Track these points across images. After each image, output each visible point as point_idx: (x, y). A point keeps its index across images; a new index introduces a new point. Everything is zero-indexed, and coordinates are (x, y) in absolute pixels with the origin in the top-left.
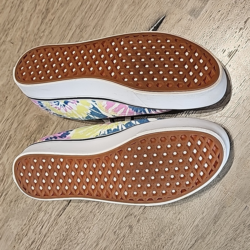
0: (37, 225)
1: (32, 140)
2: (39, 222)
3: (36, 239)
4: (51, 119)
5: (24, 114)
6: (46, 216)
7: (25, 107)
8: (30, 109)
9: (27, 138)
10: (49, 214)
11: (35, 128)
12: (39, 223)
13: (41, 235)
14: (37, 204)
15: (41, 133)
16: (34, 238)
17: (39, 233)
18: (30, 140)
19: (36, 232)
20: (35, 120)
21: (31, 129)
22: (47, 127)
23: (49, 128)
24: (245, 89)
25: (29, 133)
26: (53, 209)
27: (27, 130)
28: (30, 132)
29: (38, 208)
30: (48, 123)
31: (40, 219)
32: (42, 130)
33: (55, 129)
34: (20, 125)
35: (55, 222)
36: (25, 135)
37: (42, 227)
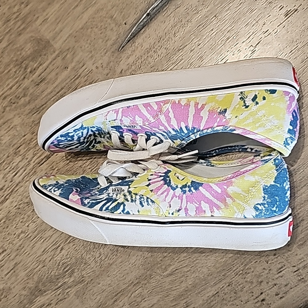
0: (10, 170)
1: (22, 68)
2: (12, 167)
3: (6, 186)
4: (53, 46)
5: (19, 33)
6: (23, 161)
7: (21, 25)
8: (28, 28)
9: (17, 64)
10: (28, 160)
11: (29, 52)
12: (13, 169)
13: (12, 182)
14: (14, 145)
15: (36, 61)
16: (3, 185)
17: (10, 180)
18: (20, 67)
19: (7, 178)
20: (30, 43)
21: (24, 53)
22: (45, 55)
23: (47, 56)
24: (294, 57)
26: (35, 155)
27: (19, 53)
28: (21, 56)
29: (14, 151)
30: (47, 50)
31: (14, 164)
32: (38, 57)
33: (54, 59)
34: (11, 46)
35: (33, 171)
36: (15, 59)
37: (16, 174)
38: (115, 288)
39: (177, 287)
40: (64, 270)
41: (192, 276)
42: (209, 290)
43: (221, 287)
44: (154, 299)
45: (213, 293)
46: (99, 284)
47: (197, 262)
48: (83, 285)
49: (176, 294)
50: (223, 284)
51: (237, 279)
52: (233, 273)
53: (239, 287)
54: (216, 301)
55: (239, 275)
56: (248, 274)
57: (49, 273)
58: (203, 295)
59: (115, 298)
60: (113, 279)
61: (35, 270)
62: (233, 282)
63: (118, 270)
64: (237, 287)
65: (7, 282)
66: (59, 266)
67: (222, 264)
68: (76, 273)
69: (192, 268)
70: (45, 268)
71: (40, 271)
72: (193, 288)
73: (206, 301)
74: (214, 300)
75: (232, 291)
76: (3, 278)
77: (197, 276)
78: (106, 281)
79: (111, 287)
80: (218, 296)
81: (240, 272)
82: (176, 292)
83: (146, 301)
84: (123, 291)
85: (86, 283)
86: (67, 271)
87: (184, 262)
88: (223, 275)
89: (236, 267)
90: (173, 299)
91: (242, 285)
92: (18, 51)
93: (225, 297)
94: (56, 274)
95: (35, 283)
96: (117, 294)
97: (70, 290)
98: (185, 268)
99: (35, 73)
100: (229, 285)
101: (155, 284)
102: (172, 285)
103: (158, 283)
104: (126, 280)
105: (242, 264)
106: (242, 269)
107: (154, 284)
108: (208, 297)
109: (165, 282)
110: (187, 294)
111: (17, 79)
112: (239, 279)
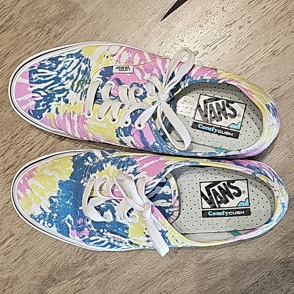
0: (23, 145)
1: (44, 31)
2: (27, 142)
3: (17, 163)
4: (83, 9)
6: (40, 136)
9: (38, 26)
11: (54, 15)
13: (26, 159)
15: (61, 25)
16: (14, 161)
17: (24, 156)
18: (42, 30)
19: (19, 153)
20: (56, 5)
21: (48, 15)
22: (73, 19)
23: (76, 21)
25: (43, 19)
27: (41, 14)
30: (76, 14)
31: (29, 139)
32: (65, 21)
33: (84, 25)
34: (31, 5)
35: (52, 147)
36: (35, 21)
37: (31, 150)
38: (143, 277)
39: (214, 276)
40: (83, 257)
41: (230, 265)
42: (248, 280)
43: (262, 275)
44: (187, 289)
45: (252, 282)
46: (125, 273)
47: (236, 250)
48: (105, 273)
49: (211, 284)
50: (263, 273)
51: (278, 268)
52: (275, 262)
53: (280, 276)
54: (255, 291)
55: (281, 264)
56: (290, 262)
57: (66, 261)
58: (241, 284)
59: (143, 288)
60: (141, 268)
61: (50, 258)
62: (274, 271)
63: (147, 258)
64: (278, 277)
65: (13, 270)
66: (78, 252)
67: (264, 252)
68: (97, 261)
69: (230, 256)
70: (61, 255)
71: (55, 259)
72: (231, 277)
73: (244, 291)
74: (253, 289)
75: (272, 280)
76: (8, 266)
77: (236, 265)
78: (132, 270)
79: (139, 276)
80: (258, 285)
81: (282, 260)
82: (211, 282)
83: (177, 291)
84: (152, 280)
85: (109, 271)
86: (87, 259)
87: (222, 250)
88: (264, 264)
89: (278, 255)
90: (208, 289)
91: (283, 274)
92: (40, 11)
93: (265, 286)
94: (75, 261)
95: (48, 271)
96: (145, 284)
97: (90, 279)
98: (222, 256)
99: (60, 38)
100: (269, 274)
101: (189, 273)
102: (207, 274)
103: (192, 272)
104: (155, 268)
105: (285, 253)
106: (284, 257)
107: (187, 272)
108: (247, 286)
109: (200, 271)
110: (223, 283)
111: (38, 43)
112: (281, 268)
